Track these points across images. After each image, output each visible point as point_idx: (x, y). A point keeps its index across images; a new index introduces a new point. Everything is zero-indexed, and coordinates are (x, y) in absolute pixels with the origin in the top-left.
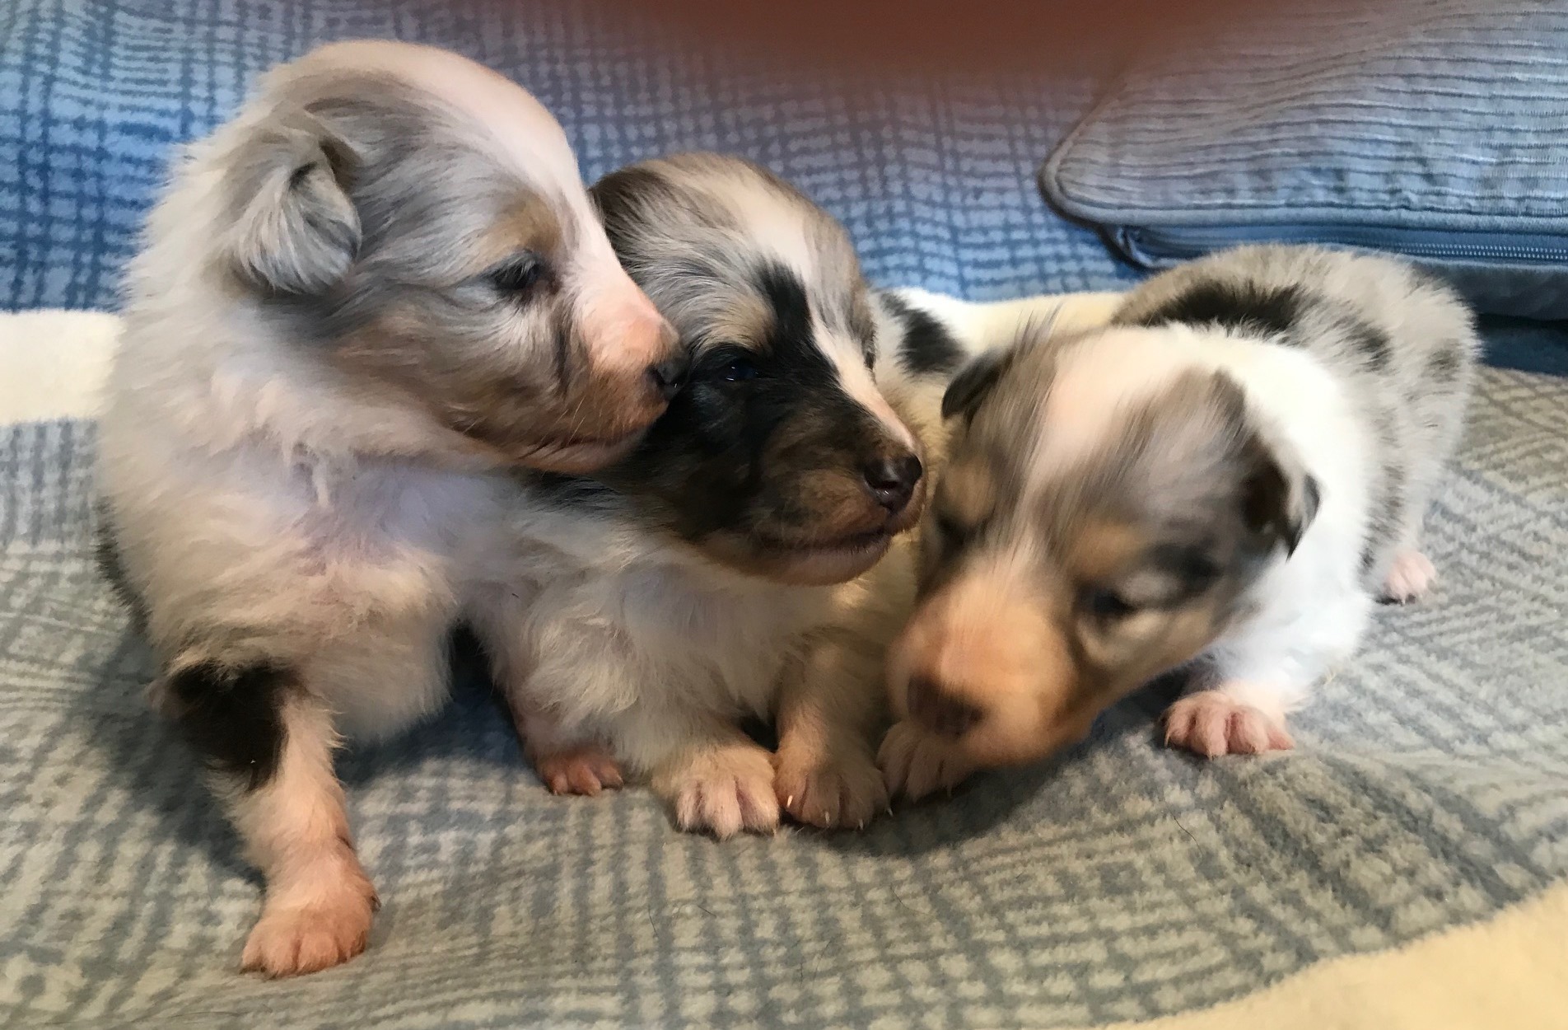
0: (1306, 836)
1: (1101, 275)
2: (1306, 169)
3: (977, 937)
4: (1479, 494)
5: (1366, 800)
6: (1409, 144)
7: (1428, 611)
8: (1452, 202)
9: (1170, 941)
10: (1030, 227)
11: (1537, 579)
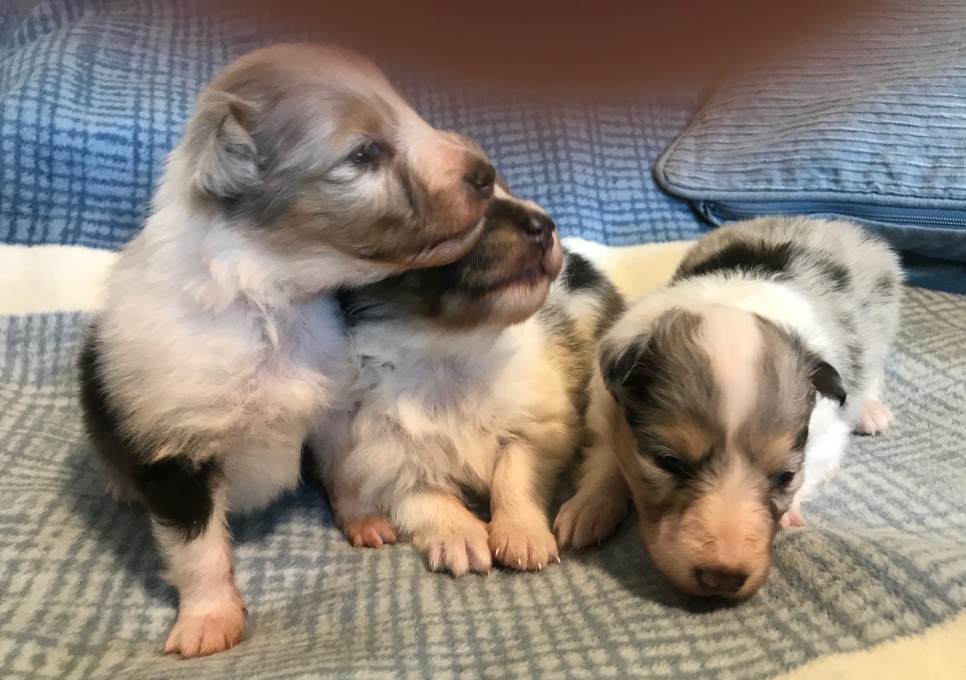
0: (811, 579)
1: (690, 230)
2: (817, 168)
3: (613, 639)
4: (921, 369)
5: (849, 559)
6: (878, 154)
7: (888, 440)
8: (904, 190)
9: (728, 643)
10: (647, 200)
11: (956, 422)
